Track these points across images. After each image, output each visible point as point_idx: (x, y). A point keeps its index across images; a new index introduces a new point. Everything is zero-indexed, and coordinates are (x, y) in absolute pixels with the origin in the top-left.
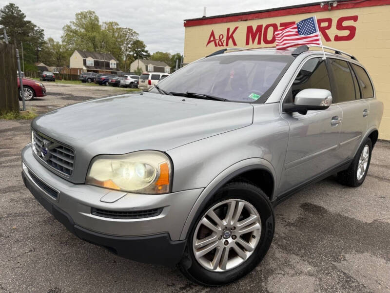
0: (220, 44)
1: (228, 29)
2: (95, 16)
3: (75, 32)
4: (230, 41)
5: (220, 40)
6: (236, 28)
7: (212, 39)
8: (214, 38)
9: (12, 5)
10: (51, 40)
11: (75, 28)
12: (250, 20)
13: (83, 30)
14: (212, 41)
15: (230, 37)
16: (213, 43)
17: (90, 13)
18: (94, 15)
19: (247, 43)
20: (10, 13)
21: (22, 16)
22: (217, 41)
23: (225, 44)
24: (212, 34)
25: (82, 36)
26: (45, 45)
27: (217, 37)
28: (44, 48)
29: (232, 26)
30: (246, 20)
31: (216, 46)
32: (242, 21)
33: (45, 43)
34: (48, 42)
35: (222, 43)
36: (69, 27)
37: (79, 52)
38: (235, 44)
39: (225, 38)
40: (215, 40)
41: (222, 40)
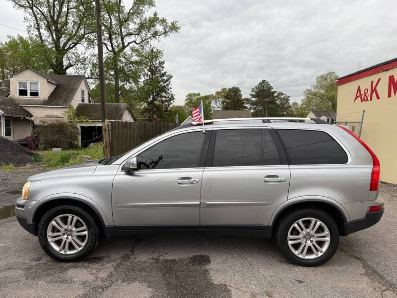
0: (366, 99)
1: (372, 82)
2: (336, 76)
3: (315, 94)
4: (374, 94)
5: (365, 95)
6: (379, 80)
7: (359, 94)
8: (360, 93)
9: (264, 81)
10: (295, 104)
11: (314, 90)
12: (391, 69)
13: (323, 91)
14: (359, 96)
15: (374, 90)
16: (359, 99)
17: (330, 74)
18: (334, 75)
19: (390, 96)
20: (262, 88)
21: (271, 88)
22: (363, 96)
23: (369, 99)
24: (359, 90)
25: (321, 97)
26: (290, 109)
27: (363, 93)
28: (289, 112)
29: (374, 78)
30: (387, 70)
31: (362, 101)
32: (383, 71)
33: (290, 107)
34: (292, 106)
35: (367, 98)
36: (309, 90)
37: (313, 112)
38: (378, 98)
39: (369, 93)
40: (361, 95)
41: (367, 95)
